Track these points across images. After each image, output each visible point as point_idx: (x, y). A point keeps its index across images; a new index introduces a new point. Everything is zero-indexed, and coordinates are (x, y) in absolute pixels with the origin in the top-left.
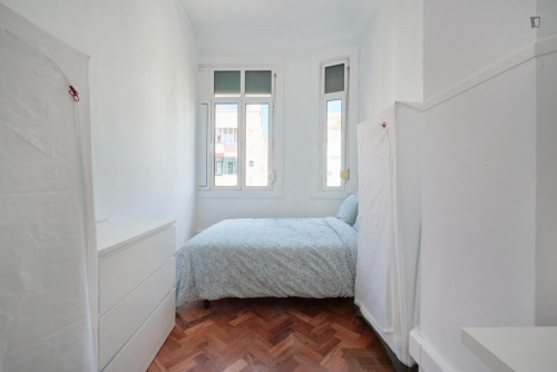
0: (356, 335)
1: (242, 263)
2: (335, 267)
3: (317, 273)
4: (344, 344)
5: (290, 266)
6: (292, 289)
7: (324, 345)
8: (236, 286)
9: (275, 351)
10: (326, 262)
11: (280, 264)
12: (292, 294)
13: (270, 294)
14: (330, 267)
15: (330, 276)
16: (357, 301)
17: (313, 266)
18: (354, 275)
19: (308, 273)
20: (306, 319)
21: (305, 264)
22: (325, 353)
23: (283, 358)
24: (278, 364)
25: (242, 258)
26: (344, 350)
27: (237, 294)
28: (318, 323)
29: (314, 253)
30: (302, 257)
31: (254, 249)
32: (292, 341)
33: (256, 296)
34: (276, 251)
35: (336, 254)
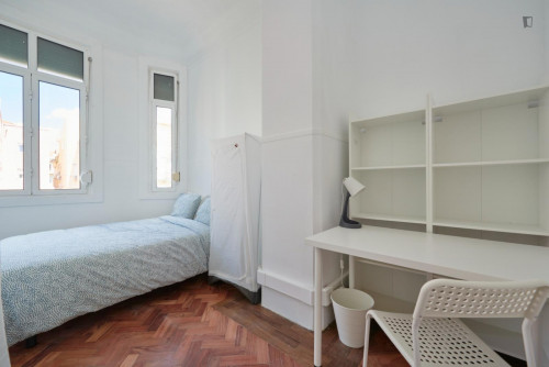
0: (216, 295)
1: (94, 273)
2: (193, 252)
3: (178, 261)
4: (211, 303)
5: (153, 261)
6: (156, 281)
7: (197, 311)
8: (89, 300)
9: (159, 334)
10: (185, 250)
11: (141, 262)
12: (156, 286)
13: (131, 294)
14: (190, 253)
15: (190, 260)
16: (211, 273)
17: (174, 255)
18: (208, 255)
19: (171, 263)
20: (173, 302)
21: (167, 256)
22: (201, 314)
23: (170, 333)
24: (169, 339)
25: (93, 268)
26: (213, 306)
27: (90, 309)
28: (183, 300)
29: (175, 245)
30: (164, 251)
31: (108, 256)
32: (169, 321)
33: (115, 302)
34: (137, 251)
35: (192, 242)
